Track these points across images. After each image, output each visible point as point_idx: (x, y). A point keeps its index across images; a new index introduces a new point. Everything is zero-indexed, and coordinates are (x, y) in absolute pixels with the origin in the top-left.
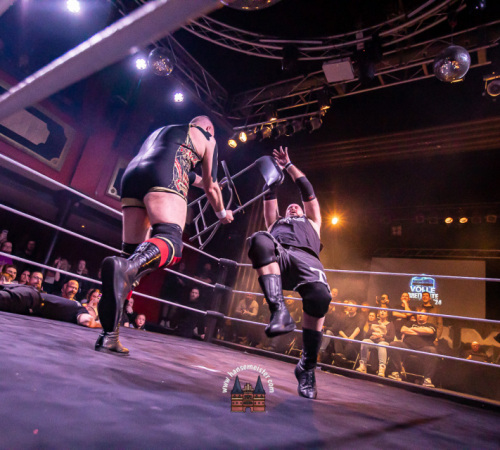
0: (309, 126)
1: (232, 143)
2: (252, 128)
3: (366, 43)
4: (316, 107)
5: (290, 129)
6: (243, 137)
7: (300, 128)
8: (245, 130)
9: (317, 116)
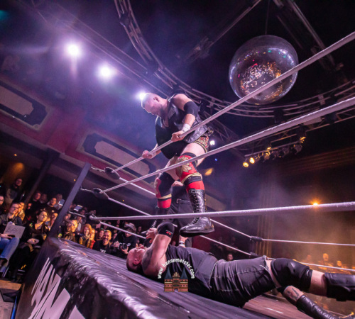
0: (294, 150)
1: (246, 165)
2: (257, 155)
3: (326, 101)
4: (297, 138)
5: (281, 153)
6: (252, 161)
7: (288, 152)
8: (252, 156)
9: (298, 144)
